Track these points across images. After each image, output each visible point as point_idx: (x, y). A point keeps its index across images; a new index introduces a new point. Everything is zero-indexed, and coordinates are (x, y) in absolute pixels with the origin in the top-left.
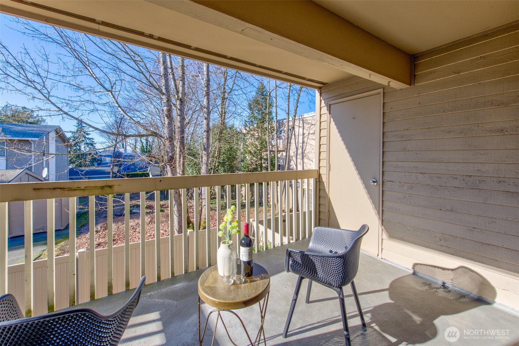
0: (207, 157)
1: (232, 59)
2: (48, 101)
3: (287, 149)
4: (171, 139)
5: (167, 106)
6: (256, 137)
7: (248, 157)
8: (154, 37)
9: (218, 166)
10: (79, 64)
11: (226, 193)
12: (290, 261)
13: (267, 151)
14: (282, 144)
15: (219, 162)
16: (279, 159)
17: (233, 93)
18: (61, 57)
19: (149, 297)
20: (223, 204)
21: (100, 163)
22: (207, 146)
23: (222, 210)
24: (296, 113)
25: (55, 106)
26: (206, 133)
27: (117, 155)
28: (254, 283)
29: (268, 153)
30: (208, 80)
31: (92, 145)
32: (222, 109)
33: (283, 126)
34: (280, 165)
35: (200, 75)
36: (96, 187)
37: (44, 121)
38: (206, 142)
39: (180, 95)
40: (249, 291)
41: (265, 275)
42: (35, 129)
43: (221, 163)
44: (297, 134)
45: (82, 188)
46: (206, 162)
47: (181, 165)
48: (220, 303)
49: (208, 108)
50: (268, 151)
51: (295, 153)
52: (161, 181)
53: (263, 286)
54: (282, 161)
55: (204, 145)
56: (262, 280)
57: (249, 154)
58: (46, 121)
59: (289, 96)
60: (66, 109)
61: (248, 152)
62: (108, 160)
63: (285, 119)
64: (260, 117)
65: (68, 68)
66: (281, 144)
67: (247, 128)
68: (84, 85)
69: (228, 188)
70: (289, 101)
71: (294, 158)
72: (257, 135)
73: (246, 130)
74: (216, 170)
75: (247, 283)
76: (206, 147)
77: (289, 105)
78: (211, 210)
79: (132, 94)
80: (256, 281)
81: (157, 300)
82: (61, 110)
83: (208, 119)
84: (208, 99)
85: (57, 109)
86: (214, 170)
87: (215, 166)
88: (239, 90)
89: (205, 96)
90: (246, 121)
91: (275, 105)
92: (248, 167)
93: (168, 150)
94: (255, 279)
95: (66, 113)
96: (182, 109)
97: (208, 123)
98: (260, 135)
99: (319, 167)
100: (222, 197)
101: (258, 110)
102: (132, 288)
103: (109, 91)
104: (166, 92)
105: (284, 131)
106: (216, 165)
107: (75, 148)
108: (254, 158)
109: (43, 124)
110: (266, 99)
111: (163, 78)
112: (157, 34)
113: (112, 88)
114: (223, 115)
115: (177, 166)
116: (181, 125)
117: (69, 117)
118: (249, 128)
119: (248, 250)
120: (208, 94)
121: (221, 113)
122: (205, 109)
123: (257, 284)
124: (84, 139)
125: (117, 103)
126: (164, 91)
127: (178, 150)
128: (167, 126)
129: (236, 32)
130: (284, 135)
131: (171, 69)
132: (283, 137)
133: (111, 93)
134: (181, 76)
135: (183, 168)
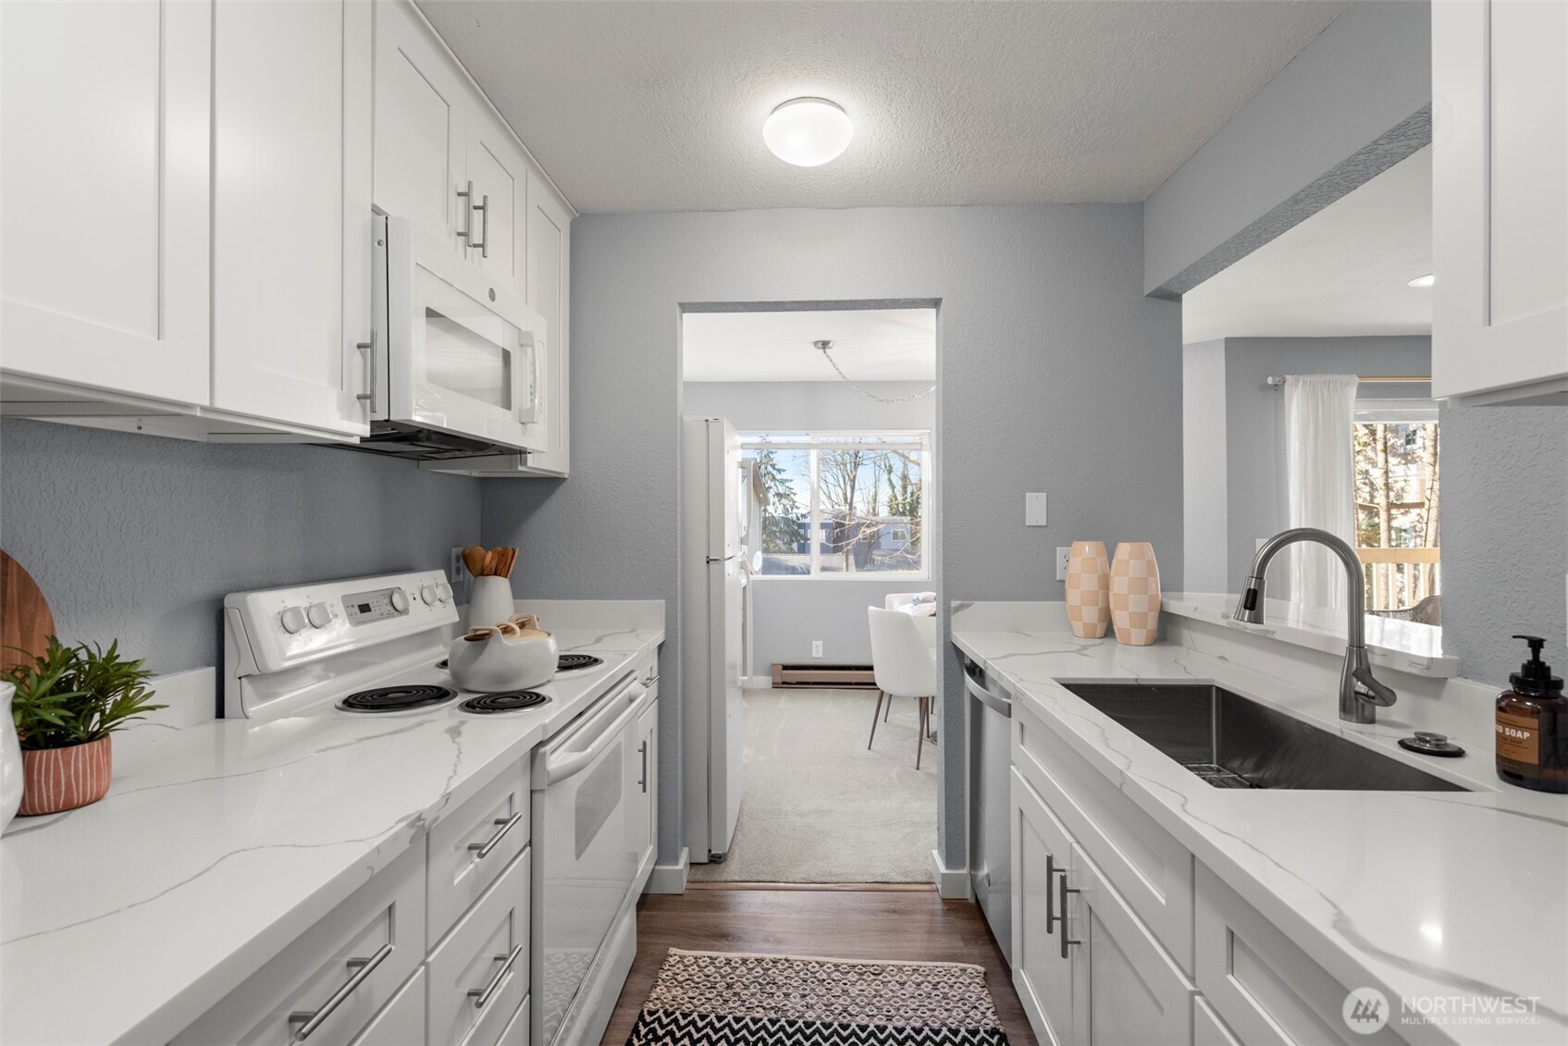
14: (1414, 479)
31: (788, 496)
132: (1421, 454)
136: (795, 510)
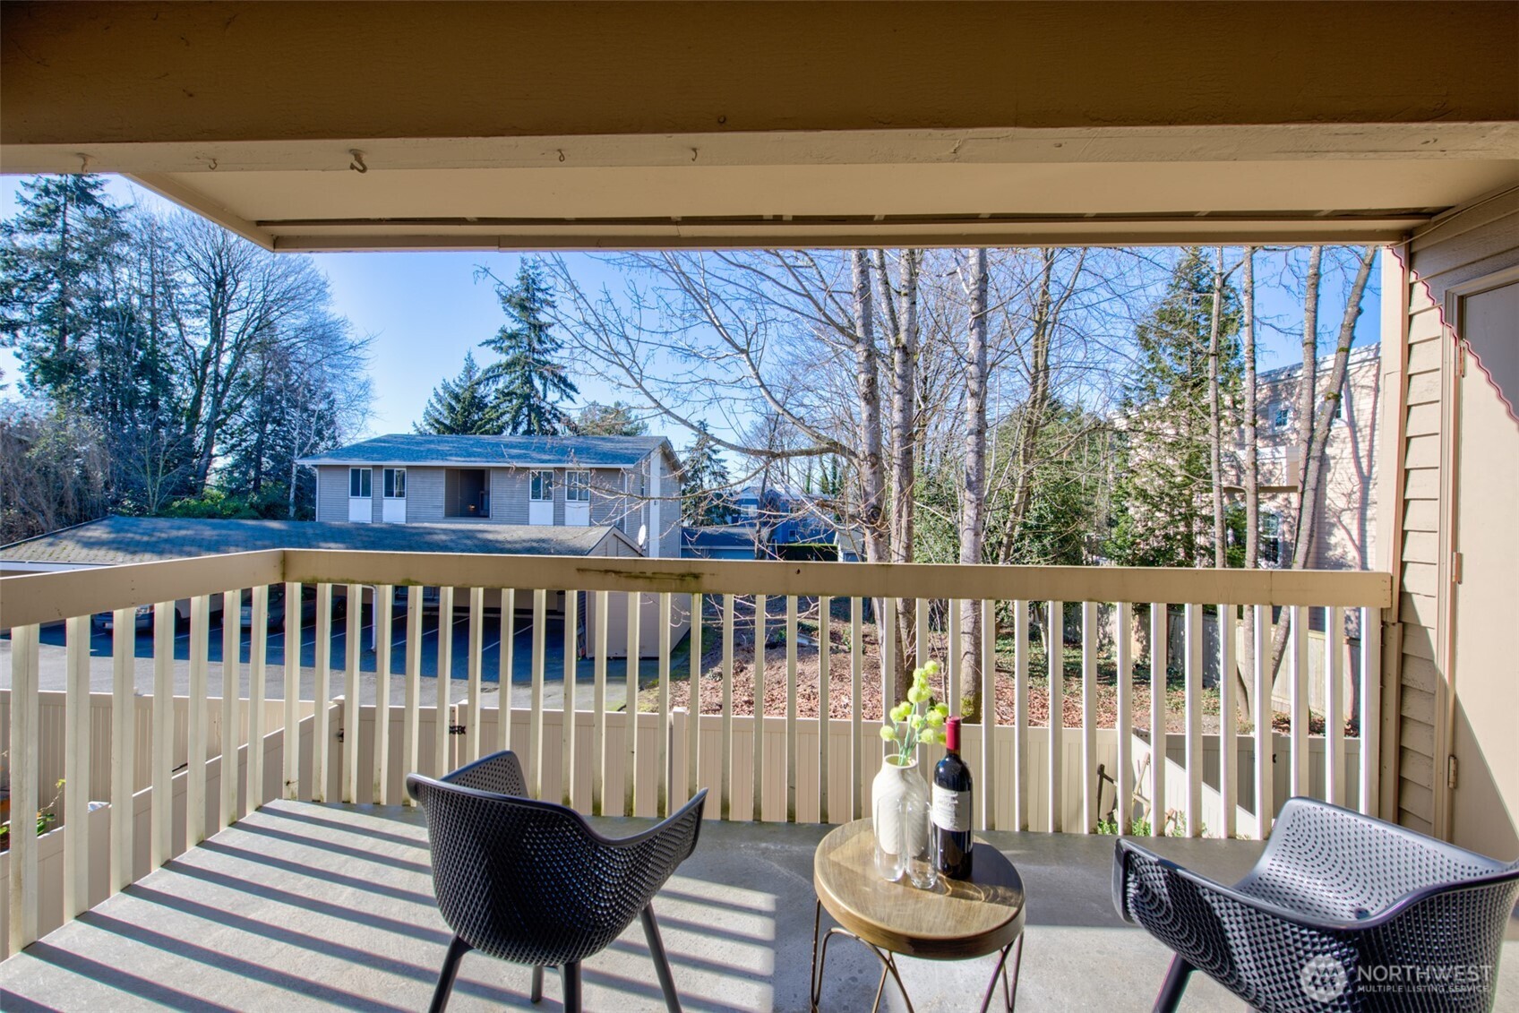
0: (976, 507)
1: (995, 218)
2: (639, 390)
3: (1304, 483)
4: (875, 457)
5: (868, 372)
6: (1170, 440)
7: (1136, 510)
8: (784, 219)
9: (1022, 537)
10: (691, 304)
11: (1047, 625)
12: (1131, 885)
13: (1209, 490)
14: (1284, 462)
15: (1025, 525)
16: (1273, 521)
17: (1077, 301)
18: (662, 293)
19: (763, 853)
20: (1040, 657)
21: (736, 516)
22: (977, 477)
23: (1031, 675)
24: (1352, 338)
25: (651, 397)
26: (973, 437)
27: (770, 500)
28: (963, 901)
29: (1214, 495)
30: (983, 280)
31: (723, 477)
32: (1036, 357)
33: (1291, 395)
34: (1275, 542)
35: (958, 270)
36: (672, 574)
37: (645, 427)
38: (974, 465)
39: (903, 337)
40: (935, 917)
41: (1009, 894)
42: (630, 445)
43: (1031, 528)
44: (1363, 420)
45: (648, 574)
46: (972, 523)
47: (903, 531)
48: (849, 913)
49: (981, 363)
50: (1215, 488)
51: (1356, 496)
52: (799, 571)
53: (987, 920)
54: (1285, 527)
55: (968, 474)
56: (991, 901)
57: (1136, 499)
58: (649, 428)
59: (1317, 275)
60: (667, 403)
61: (1133, 493)
62: (752, 510)
63: (1300, 366)
64: (1185, 368)
65: (674, 315)
66: (1280, 463)
67: (1133, 413)
68: (700, 347)
69: (1053, 610)
70: (1317, 296)
71: (1350, 520)
72: (1171, 432)
73: (1128, 417)
74: (1013, 549)
75: (941, 893)
76: (973, 479)
77: (1315, 311)
78: (997, 670)
79: (800, 350)
80: (972, 898)
81: (776, 866)
82: (659, 405)
83: (980, 396)
84: (982, 336)
85: (653, 405)
86: (1008, 547)
87: (1010, 536)
88: (1099, 290)
89: (971, 329)
90: (1127, 388)
91: (1246, 319)
92: (1133, 543)
93: (868, 489)
94: (971, 892)
95: (667, 412)
96: (908, 373)
97: (981, 407)
98: (1184, 430)
99: (1403, 565)
100: (1034, 636)
101: (1179, 346)
102: (735, 819)
103: (742, 351)
104: (866, 334)
105: (1297, 412)
106: (1016, 534)
107: (693, 483)
108: (1157, 514)
109: (645, 434)
110: (1210, 302)
111: (858, 298)
112: (788, 212)
113: (749, 344)
114: (1040, 373)
115: (894, 533)
116: (904, 418)
117: (671, 419)
118: (1140, 409)
119: (954, 799)
120: (981, 321)
121: (1032, 371)
122: (972, 368)
123: (969, 909)
124: (709, 463)
125: (758, 377)
126: (859, 333)
127: (895, 486)
128: (867, 423)
129: (939, 160)
130: (1294, 427)
131: (880, 268)
132: (1293, 437)
133: (748, 355)
134: (906, 284)
135: (908, 539)
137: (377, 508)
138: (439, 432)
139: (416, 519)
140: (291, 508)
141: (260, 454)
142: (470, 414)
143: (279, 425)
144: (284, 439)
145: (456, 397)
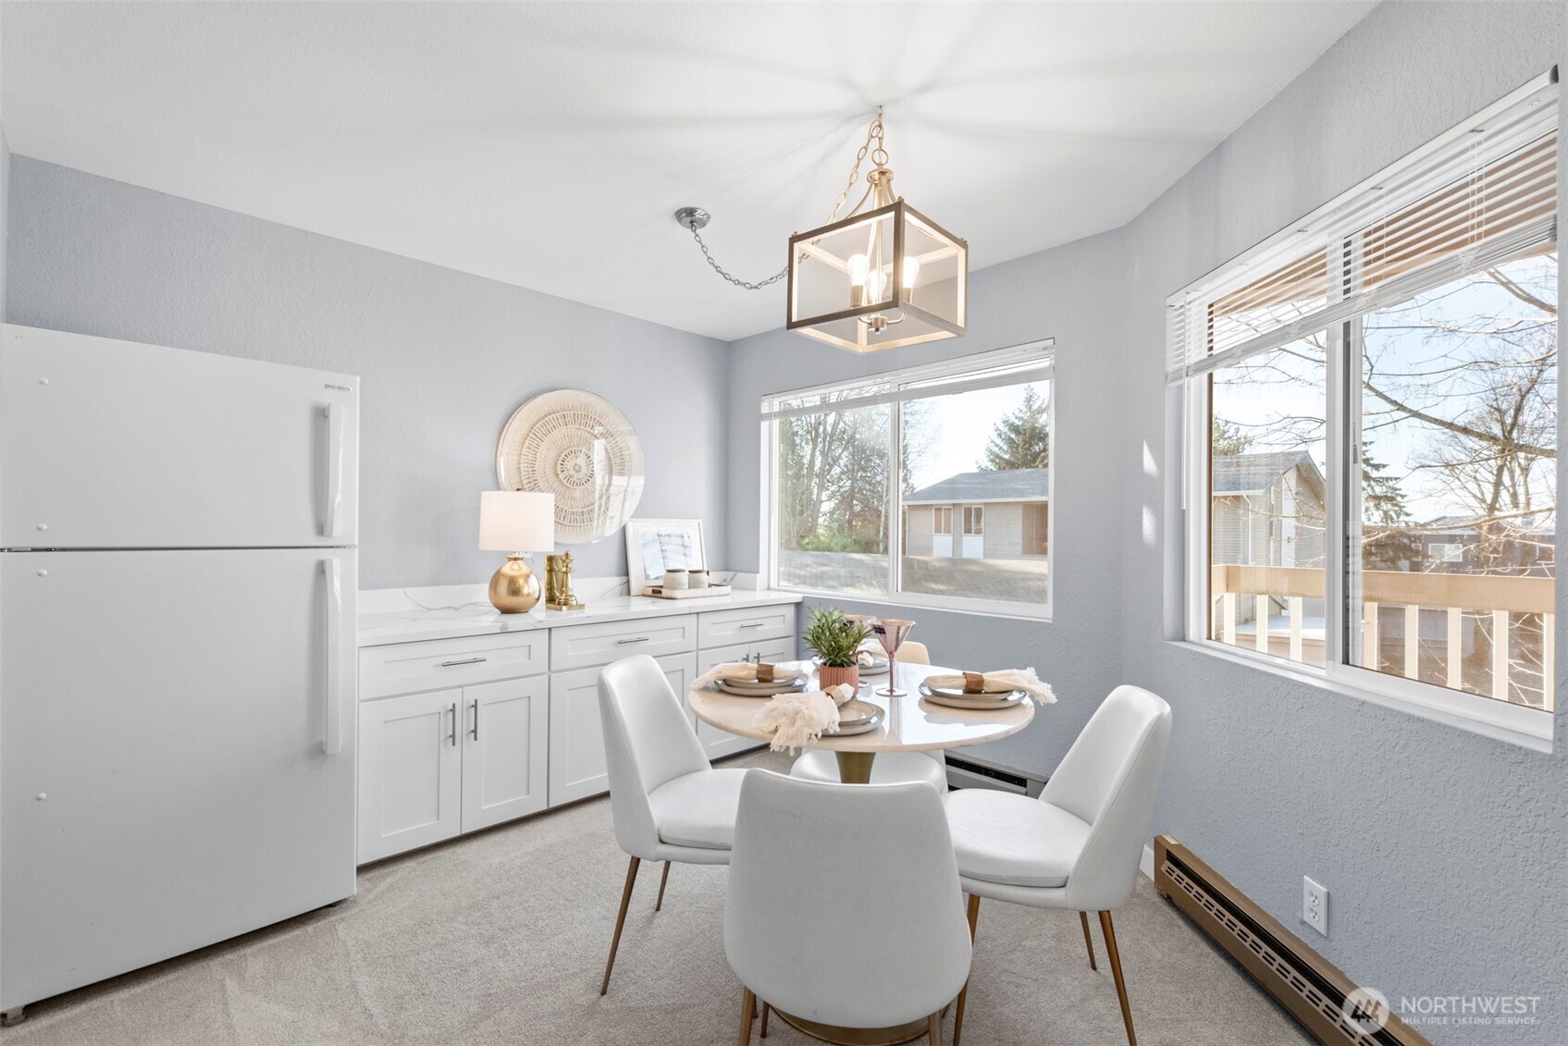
25: (1386, 398)
60: (1416, 403)
85: (1391, 407)
136: (1403, 518)
137: (957, 544)
138: (999, 469)
139: (993, 556)
140: (881, 544)
141: (853, 497)
142: (1031, 445)
143: (865, 471)
144: (870, 484)
145: (1016, 429)
